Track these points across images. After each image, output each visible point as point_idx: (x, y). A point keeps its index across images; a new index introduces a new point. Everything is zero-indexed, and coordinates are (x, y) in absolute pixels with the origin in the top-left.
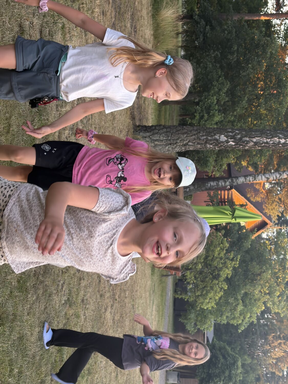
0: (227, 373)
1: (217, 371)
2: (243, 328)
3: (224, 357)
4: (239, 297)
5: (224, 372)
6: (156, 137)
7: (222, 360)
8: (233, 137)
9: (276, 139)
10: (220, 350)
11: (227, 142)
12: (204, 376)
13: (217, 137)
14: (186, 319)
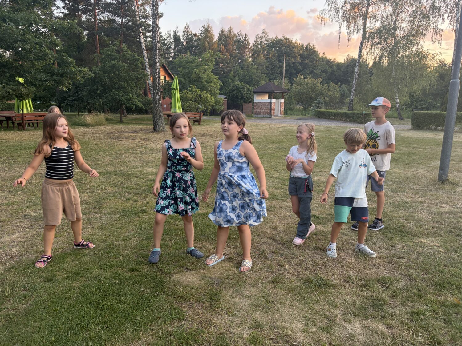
0: (241, 90)
1: (240, 94)
2: (221, 83)
3: (233, 91)
4: (208, 85)
5: (240, 91)
6: (159, 123)
7: (235, 92)
8: (157, 93)
9: (157, 76)
10: (230, 93)
11: (159, 95)
12: (242, 101)
13: (157, 99)
14: (218, 110)
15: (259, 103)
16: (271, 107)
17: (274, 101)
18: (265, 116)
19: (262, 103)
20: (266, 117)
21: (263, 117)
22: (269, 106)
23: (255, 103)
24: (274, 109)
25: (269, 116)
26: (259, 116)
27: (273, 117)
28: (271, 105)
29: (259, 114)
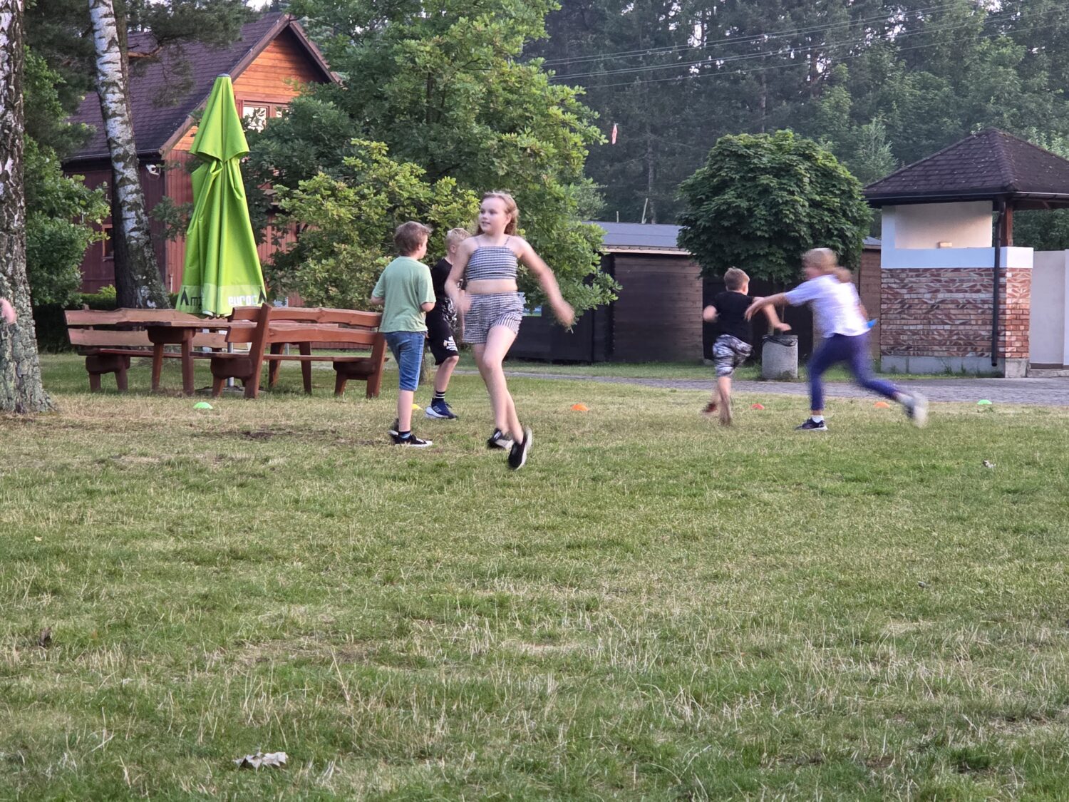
0: (771, 181)
2: (595, 131)
3: (719, 189)
4: (495, 140)
12: (779, 256)
15: (918, 272)
16: (997, 301)
17: (1019, 257)
18: (956, 364)
19: (936, 274)
20: (963, 373)
21: (948, 372)
22: (987, 295)
23: (892, 272)
24: (1022, 319)
25: (985, 364)
26: (917, 363)
27: (1012, 370)
28: (998, 287)
29: (920, 351)
